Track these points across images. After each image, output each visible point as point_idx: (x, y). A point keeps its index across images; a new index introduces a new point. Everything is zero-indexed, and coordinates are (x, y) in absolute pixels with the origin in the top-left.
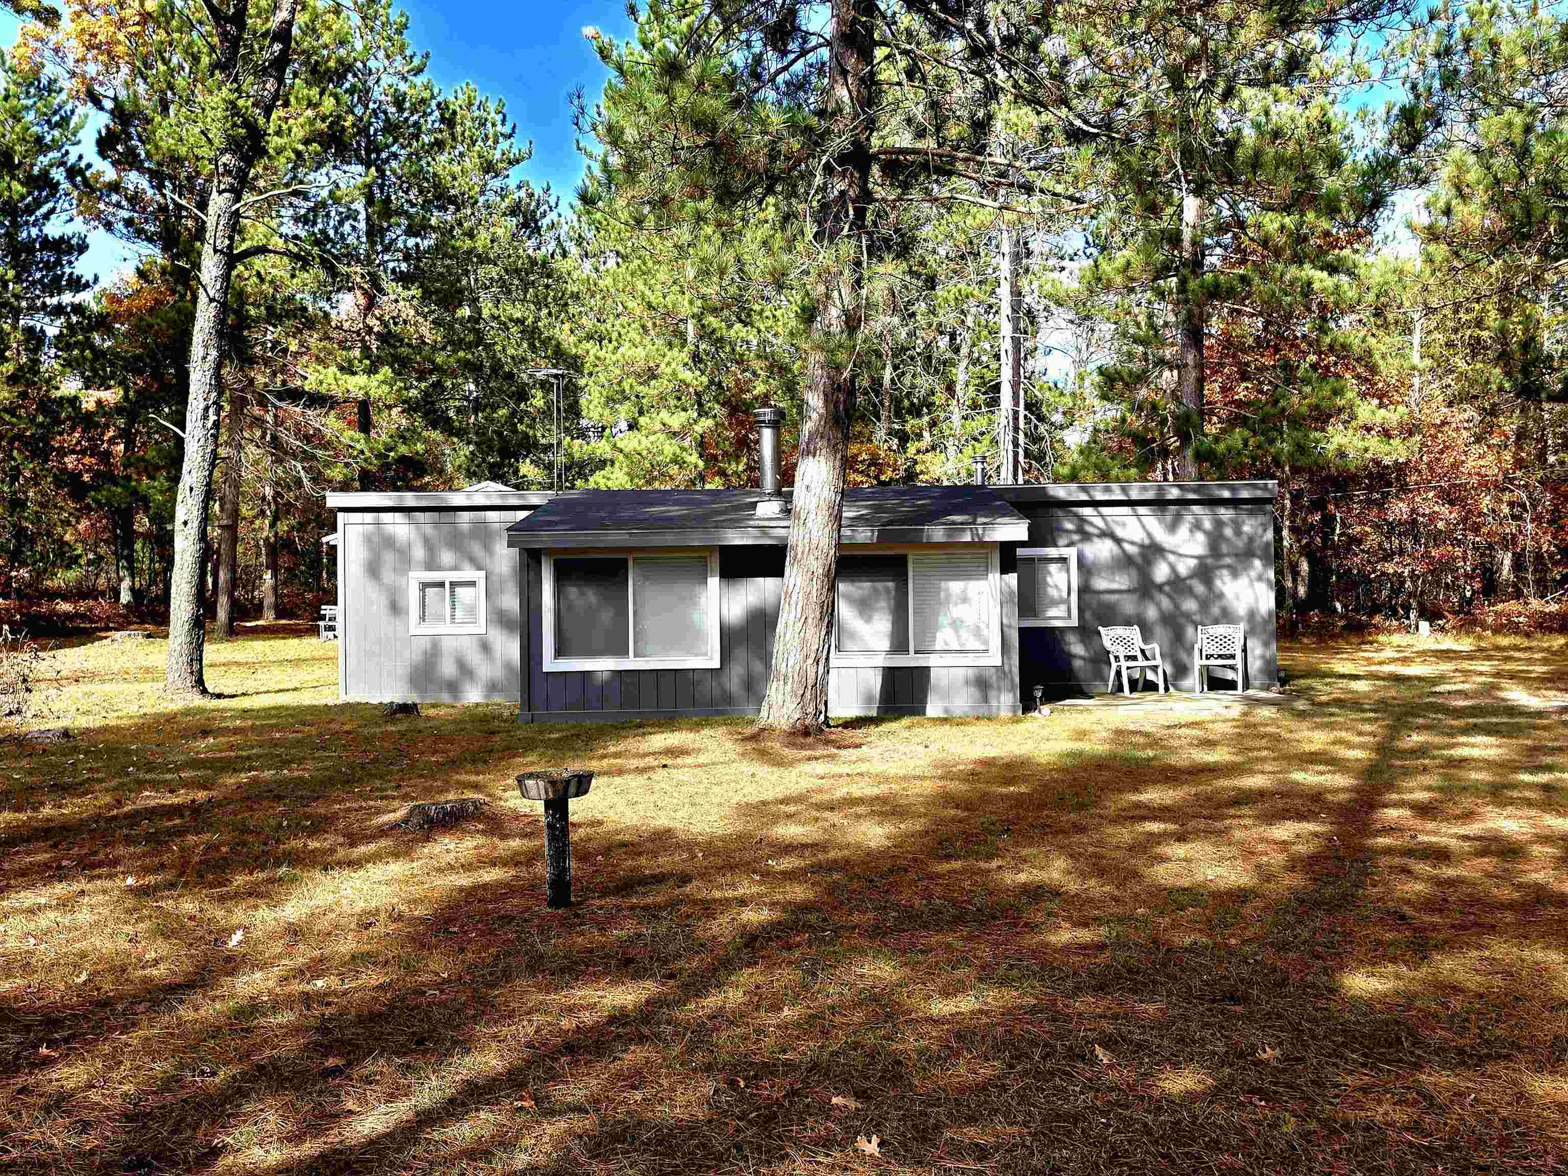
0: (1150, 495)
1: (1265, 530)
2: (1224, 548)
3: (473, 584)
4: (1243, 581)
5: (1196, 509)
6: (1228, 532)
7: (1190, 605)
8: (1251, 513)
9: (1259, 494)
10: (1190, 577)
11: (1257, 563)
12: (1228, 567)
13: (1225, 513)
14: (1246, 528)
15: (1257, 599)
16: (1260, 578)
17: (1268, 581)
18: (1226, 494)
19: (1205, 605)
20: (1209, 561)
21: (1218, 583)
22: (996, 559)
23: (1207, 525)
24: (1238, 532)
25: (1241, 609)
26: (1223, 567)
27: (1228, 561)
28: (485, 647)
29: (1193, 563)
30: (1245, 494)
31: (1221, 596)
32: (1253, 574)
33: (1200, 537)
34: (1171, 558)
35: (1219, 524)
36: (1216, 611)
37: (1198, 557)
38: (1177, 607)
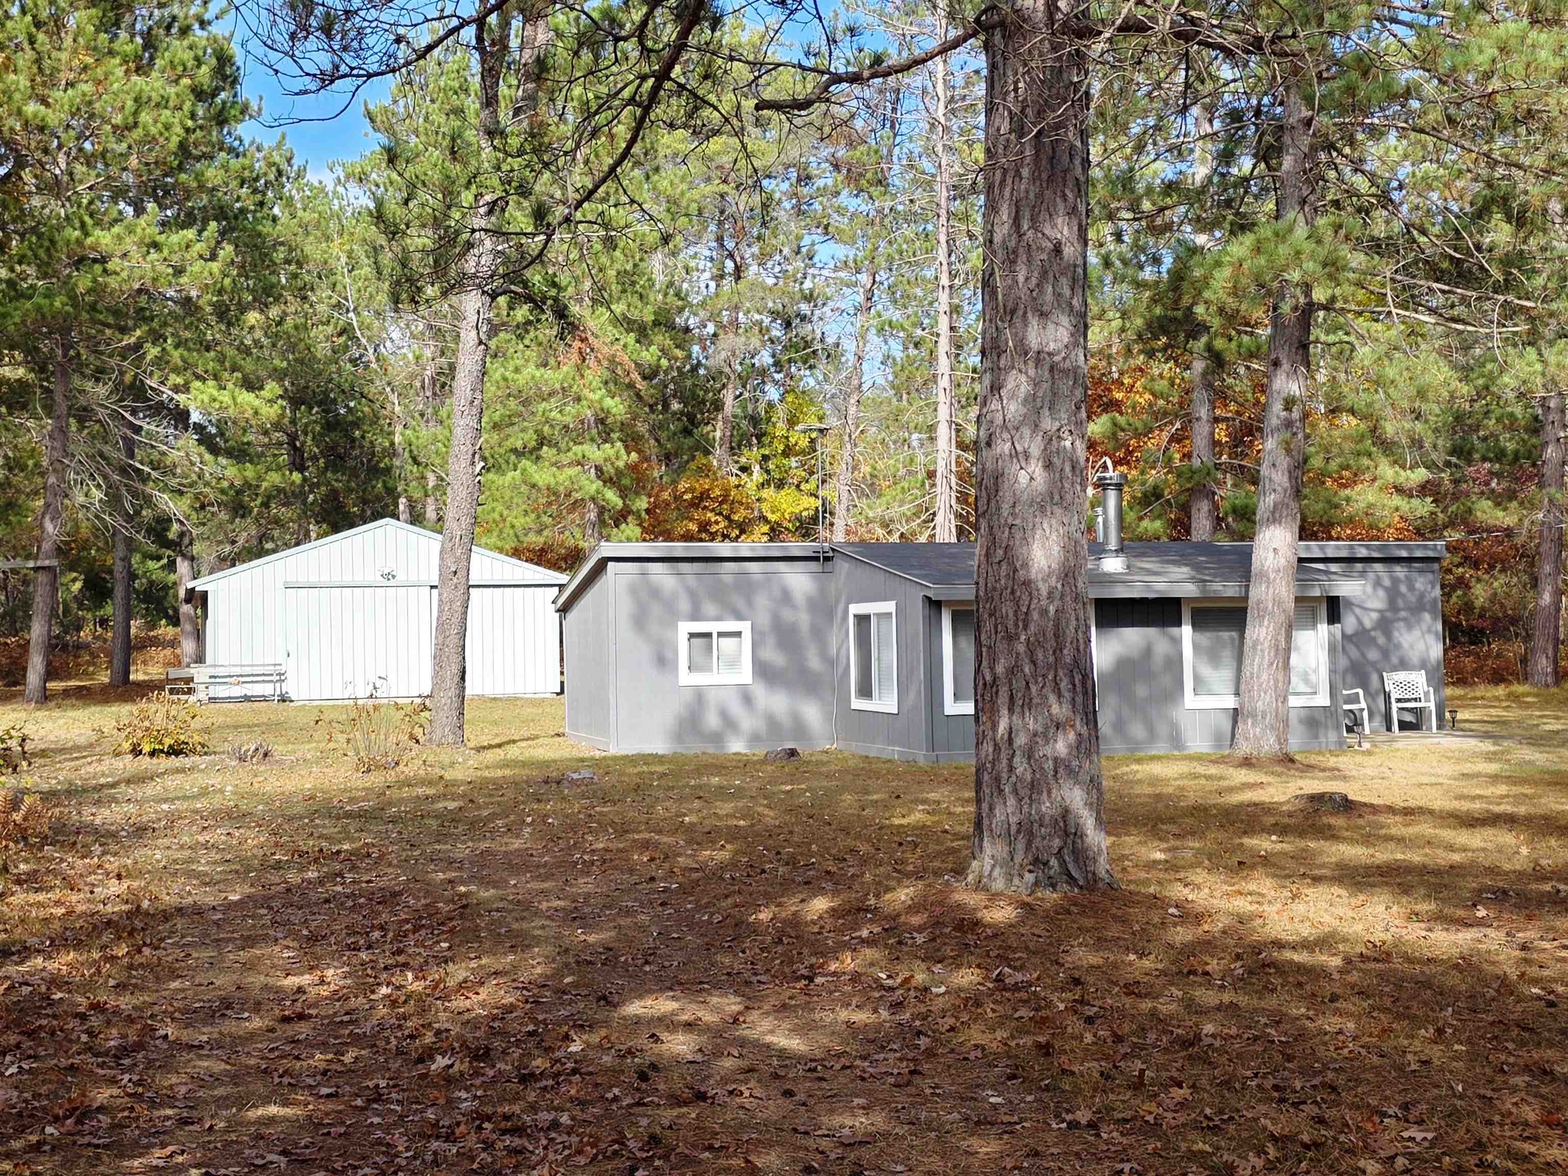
0: (1344, 554)
1: (1433, 587)
2: (1400, 603)
3: (738, 634)
4: (1417, 633)
5: (1378, 566)
6: (1403, 588)
7: (1373, 655)
8: (1421, 571)
9: (1431, 554)
10: (1374, 629)
11: (1427, 616)
12: (1405, 619)
13: (1400, 571)
14: (1418, 585)
15: (1427, 649)
16: (1429, 631)
17: (1436, 633)
18: (1404, 554)
19: (1385, 654)
20: (1388, 614)
21: (1396, 634)
22: (1323, 612)
23: (1387, 582)
24: (1411, 588)
25: (1414, 657)
26: (1399, 619)
27: (1403, 614)
28: (747, 698)
29: (1375, 616)
30: (1419, 554)
31: (1398, 646)
32: (1424, 627)
33: (1381, 593)
34: (1358, 611)
35: (1395, 581)
36: (1395, 660)
37: (1379, 611)
38: (1363, 655)
